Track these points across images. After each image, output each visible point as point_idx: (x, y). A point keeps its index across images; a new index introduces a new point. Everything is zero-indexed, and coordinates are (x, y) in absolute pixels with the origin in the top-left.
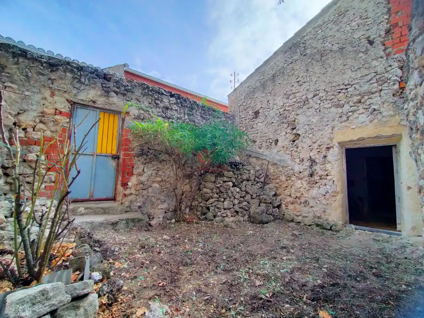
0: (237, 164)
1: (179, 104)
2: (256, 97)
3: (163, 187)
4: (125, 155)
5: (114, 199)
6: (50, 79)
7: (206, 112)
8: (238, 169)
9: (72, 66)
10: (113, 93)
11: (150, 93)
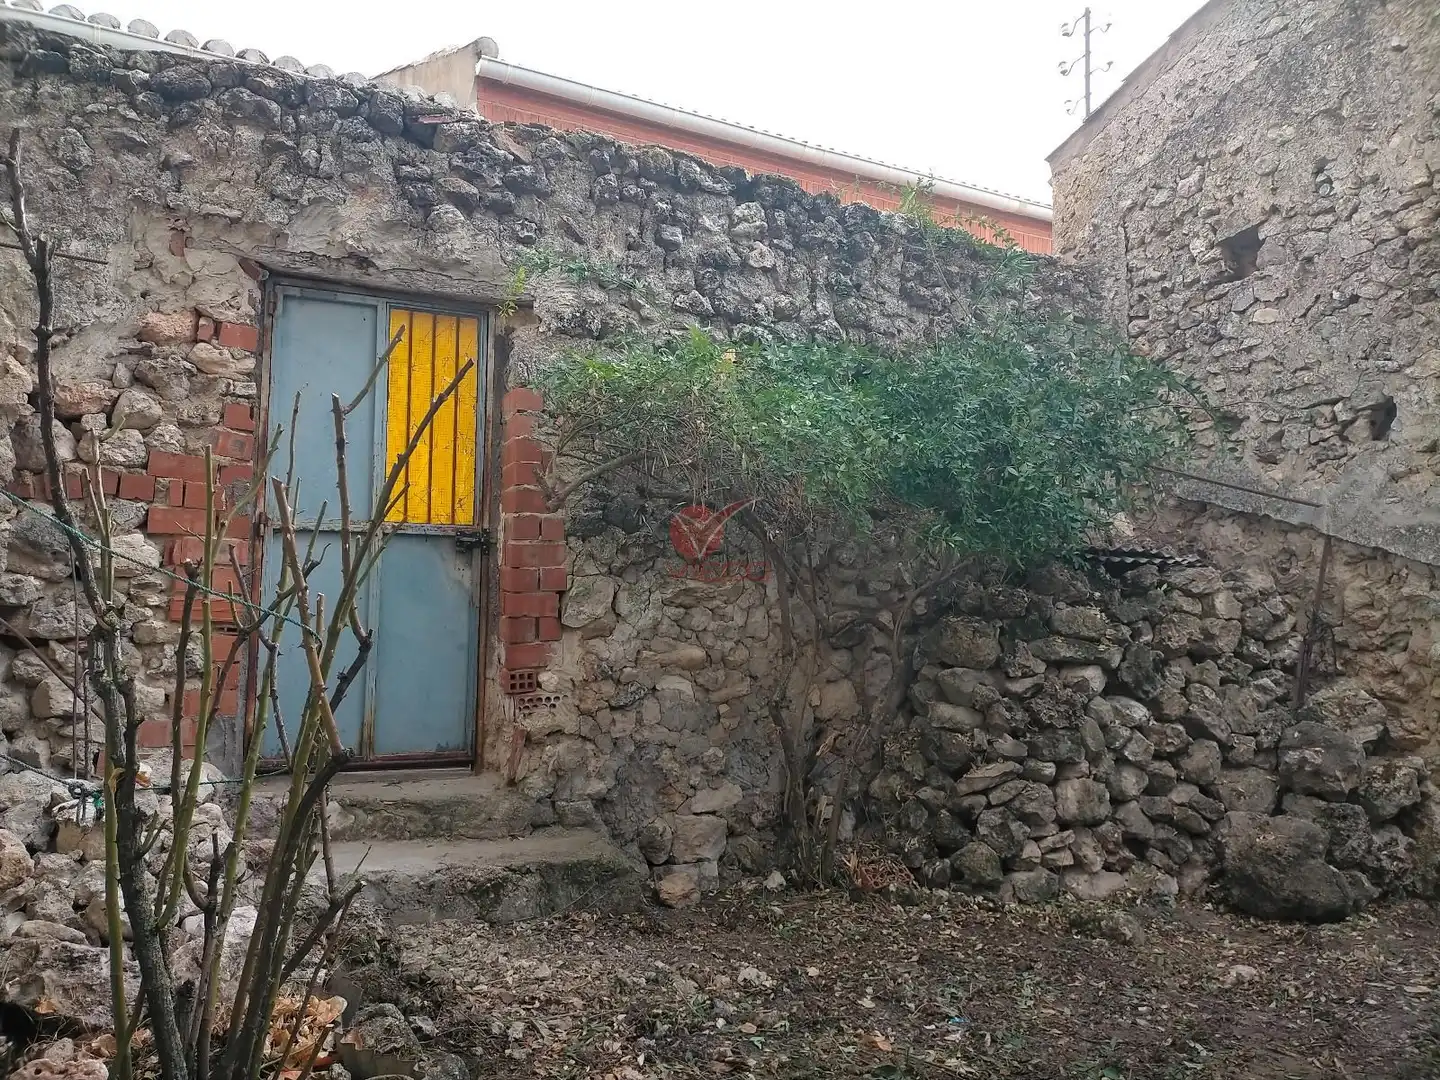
0: (1130, 560)
1: (779, 238)
2: (1238, 150)
3: (714, 697)
4: (520, 529)
5: (469, 759)
6: (166, 165)
7: (930, 270)
8: (1137, 591)
9: (258, 89)
10: (451, 208)
11: (633, 190)
